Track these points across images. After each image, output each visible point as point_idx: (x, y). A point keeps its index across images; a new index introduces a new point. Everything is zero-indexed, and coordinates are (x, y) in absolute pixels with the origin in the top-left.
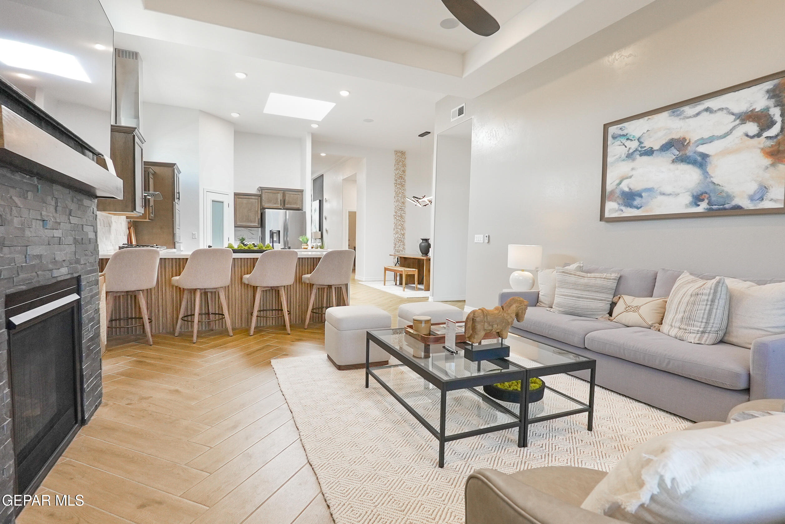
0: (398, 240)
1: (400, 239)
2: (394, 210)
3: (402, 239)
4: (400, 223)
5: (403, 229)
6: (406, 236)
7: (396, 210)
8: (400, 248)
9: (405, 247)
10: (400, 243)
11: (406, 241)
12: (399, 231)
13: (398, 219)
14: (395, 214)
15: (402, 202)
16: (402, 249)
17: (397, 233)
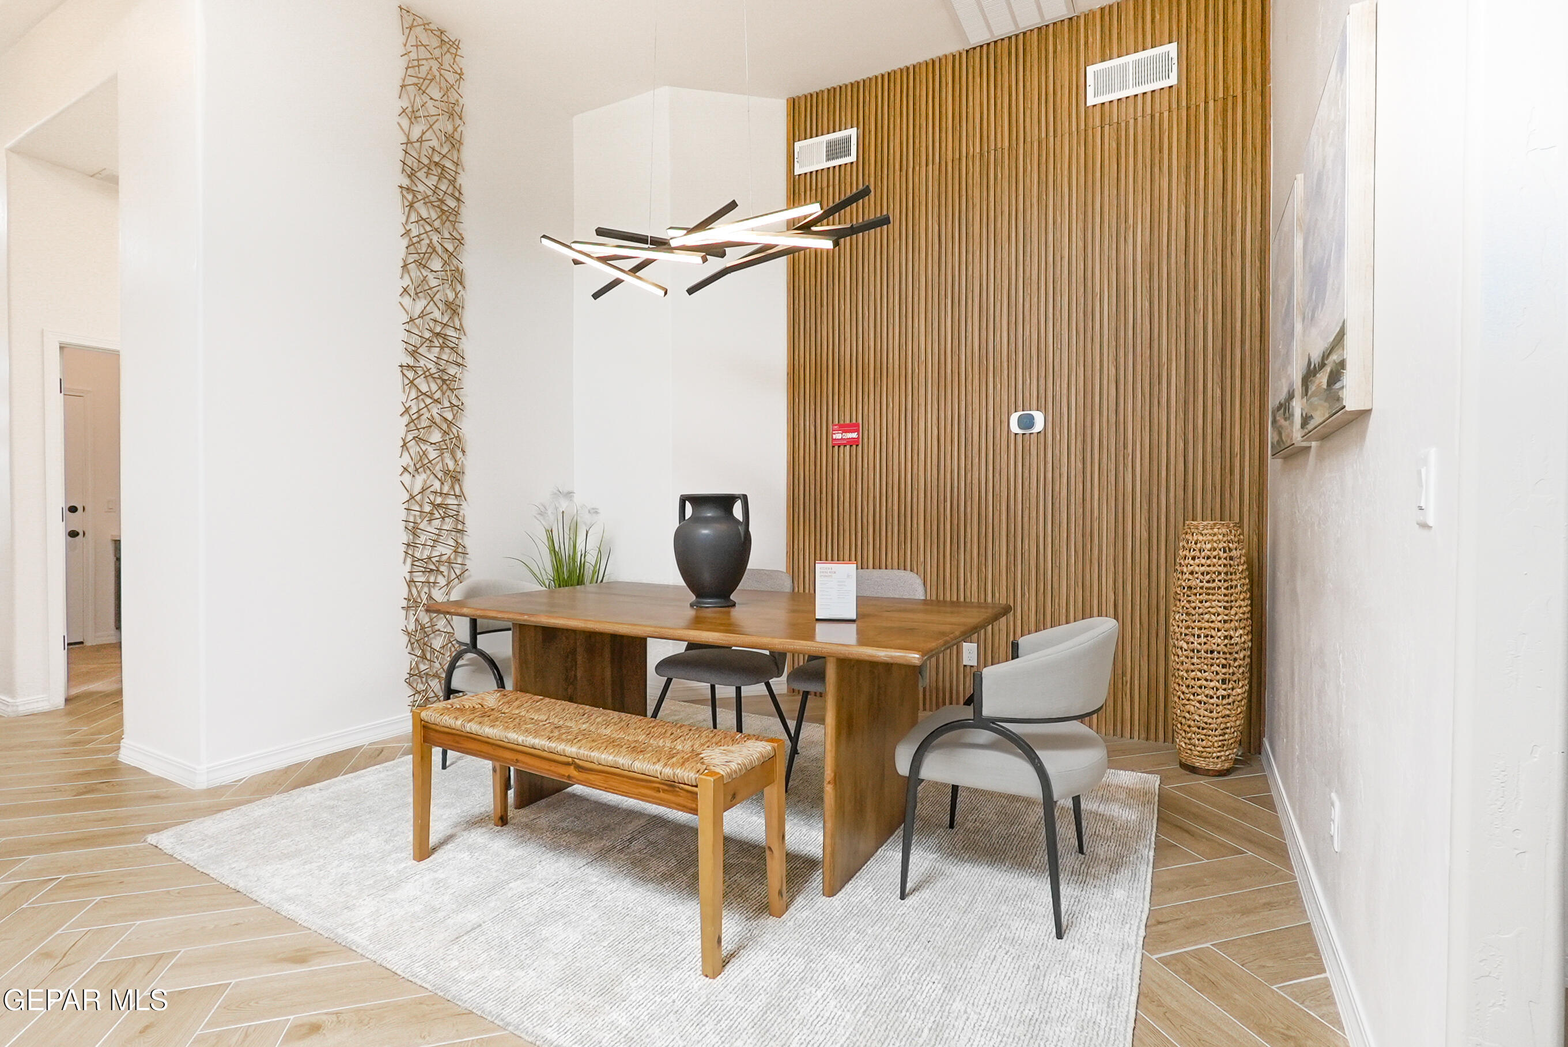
0: (427, 508)
1: (439, 500)
2: (404, 336)
3: (451, 501)
4: (435, 411)
5: (454, 444)
6: (469, 483)
7: (415, 340)
8: (440, 549)
9: (467, 541)
10: (437, 523)
11: (468, 511)
12: (432, 454)
13: (424, 388)
14: (410, 361)
15: (448, 304)
16: (448, 552)
17: (421, 465)
